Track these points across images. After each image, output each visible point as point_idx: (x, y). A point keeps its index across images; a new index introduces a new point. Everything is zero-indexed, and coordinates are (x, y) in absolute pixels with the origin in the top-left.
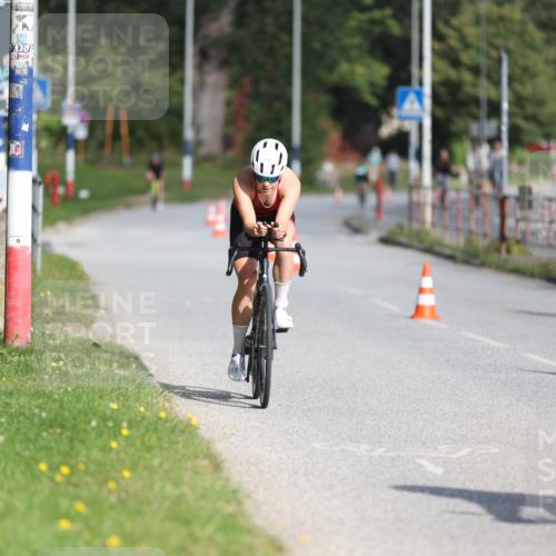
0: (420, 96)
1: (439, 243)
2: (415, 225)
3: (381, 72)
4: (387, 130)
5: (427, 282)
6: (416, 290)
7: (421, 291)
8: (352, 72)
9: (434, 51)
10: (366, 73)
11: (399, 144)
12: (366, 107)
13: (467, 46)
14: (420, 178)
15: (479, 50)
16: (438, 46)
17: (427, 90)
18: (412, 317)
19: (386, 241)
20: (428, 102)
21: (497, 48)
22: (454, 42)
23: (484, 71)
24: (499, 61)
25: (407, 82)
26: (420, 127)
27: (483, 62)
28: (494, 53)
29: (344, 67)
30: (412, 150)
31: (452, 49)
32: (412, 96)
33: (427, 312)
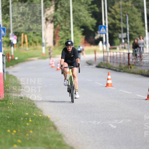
0: (105, 27)
2: (105, 62)
4: (97, 37)
5: (109, 77)
6: (107, 79)
7: (108, 79)
9: (108, 15)
10: (90, 22)
12: (91, 31)
13: (117, 14)
17: (107, 26)
18: (106, 87)
19: (98, 67)
20: (107, 29)
23: (122, 20)
24: (126, 17)
25: (101, 24)
26: (106, 35)
27: (121, 18)
30: (104, 42)
31: (113, 14)
32: (103, 28)
33: (110, 85)
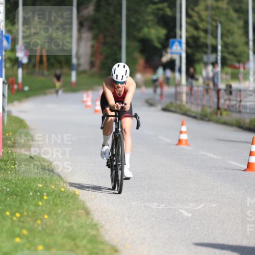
0: (180, 43)
1: (190, 110)
2: (178, 102)
3: (163, 32)
4: (165, 59)
5: (184, 129)
6: (179, 132)
7: (181, 132)
8: (149, 32)
9: (187, 23)
10: (156, 33)
11: (171, 65)
12: (156, 48)
13: (202, 20)
14: (180, 81)
15: (207, 22)
16: (189, 20)
17: (184, 40)
18: (177, 145)
19: (165, 109)
20: (184, 46)
21: (216, 21)
22: (196, 18)
23: (210, 31)
24: (217, 27)
25: (175, 37)
26: (181, 57)
27: (209, 27)
28: (214, 24)
29: (146, 30)
30: (177, 68)
31: (195, 22)
32: (177, 43)
33: (184, 142)
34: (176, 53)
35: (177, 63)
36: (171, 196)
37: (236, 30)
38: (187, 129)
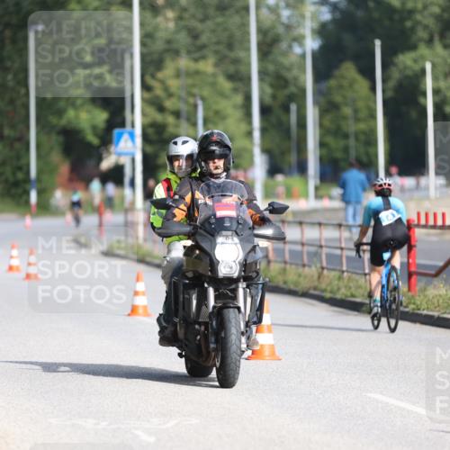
0: (132, 136)
1: (150, 255)
2: (130, 241)
3: (101, 117)
4: (106, 164)
5: (140, 287)
7: (136, 293)
8: (77, 117)
9: (143, 100)
10: (89, 119)
11: (116, 176)
12: (89, 145)
13: (170, 95)
15: (180, 98)
16: (147, 95)
17: (138, 131)
18: (129, 315)
19: (108, 254)
20: (139, 141)
21: (194, 96)
22: (159, 91)
23: (184, 114)
24: (195, 106)
25: (123, 125)
26: (133, 161)
27: (183, 107)
28: (191, 100)
29: (71, 113)
30: (127, 180)
31: (157, 97)
32: (126, 136)
33: (141, 311)
34: (126, 154)
35: (128, 171)
36: (120, 406)
37: (230, 111)
38: (146, 287)
